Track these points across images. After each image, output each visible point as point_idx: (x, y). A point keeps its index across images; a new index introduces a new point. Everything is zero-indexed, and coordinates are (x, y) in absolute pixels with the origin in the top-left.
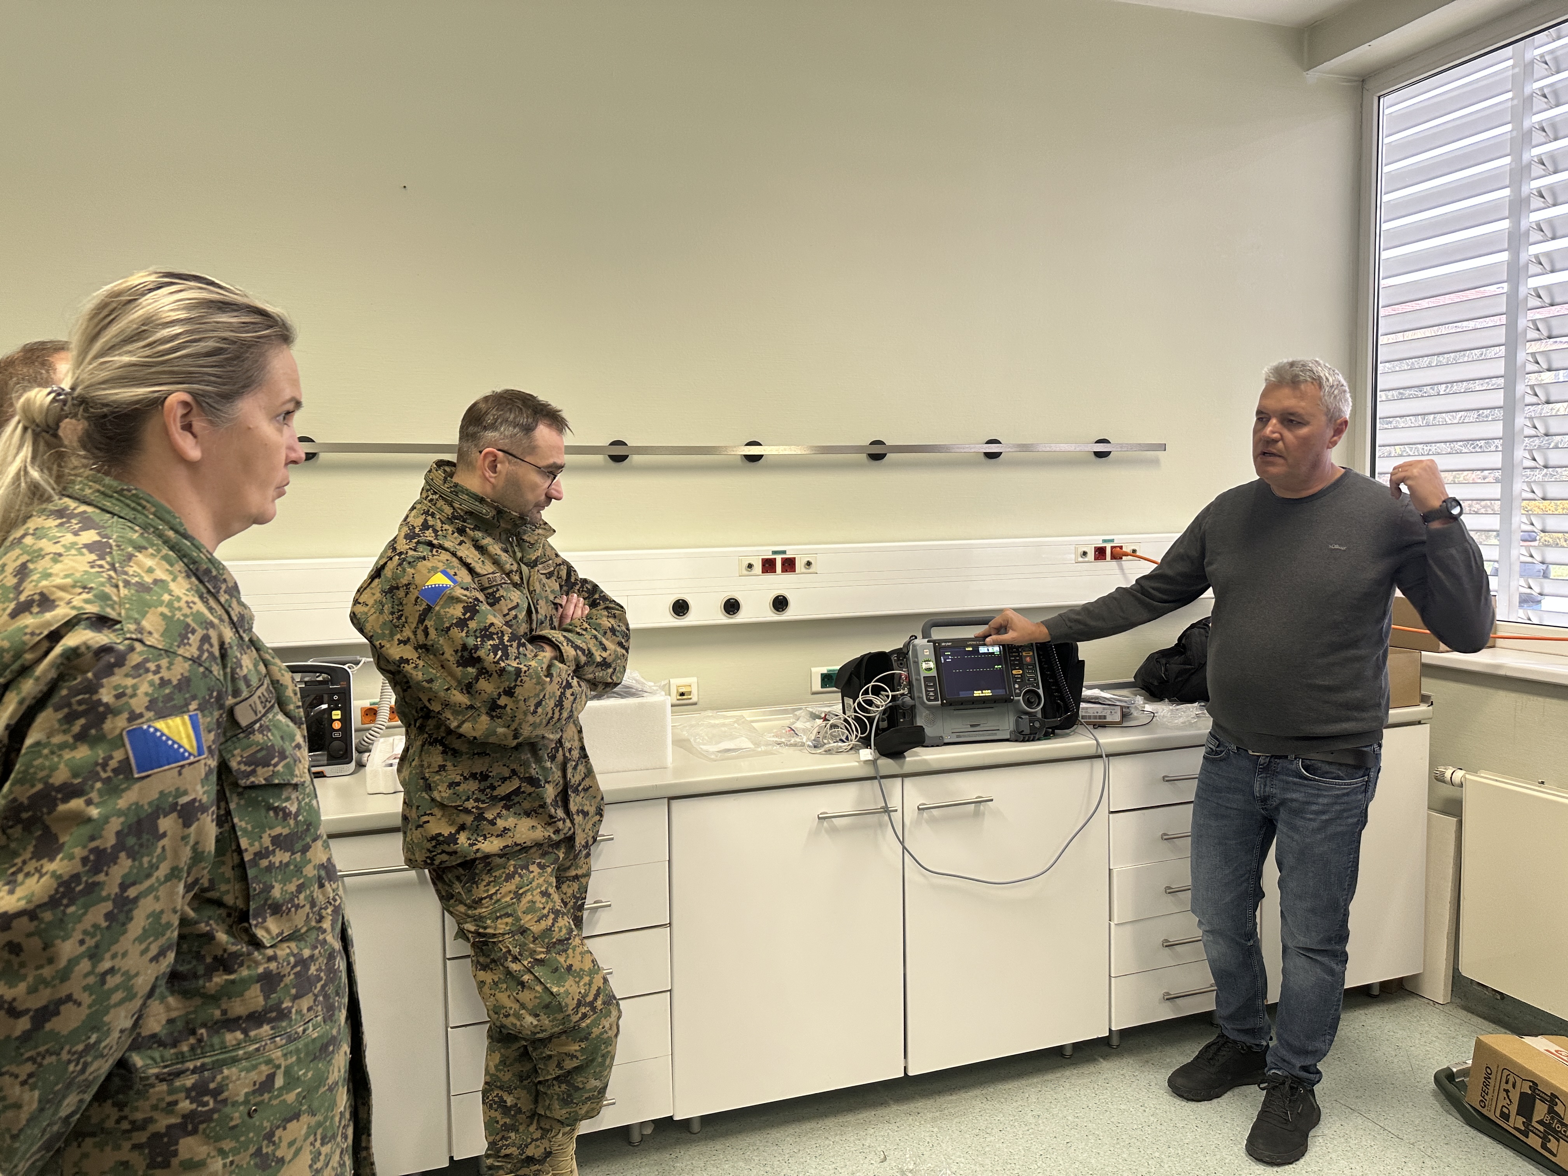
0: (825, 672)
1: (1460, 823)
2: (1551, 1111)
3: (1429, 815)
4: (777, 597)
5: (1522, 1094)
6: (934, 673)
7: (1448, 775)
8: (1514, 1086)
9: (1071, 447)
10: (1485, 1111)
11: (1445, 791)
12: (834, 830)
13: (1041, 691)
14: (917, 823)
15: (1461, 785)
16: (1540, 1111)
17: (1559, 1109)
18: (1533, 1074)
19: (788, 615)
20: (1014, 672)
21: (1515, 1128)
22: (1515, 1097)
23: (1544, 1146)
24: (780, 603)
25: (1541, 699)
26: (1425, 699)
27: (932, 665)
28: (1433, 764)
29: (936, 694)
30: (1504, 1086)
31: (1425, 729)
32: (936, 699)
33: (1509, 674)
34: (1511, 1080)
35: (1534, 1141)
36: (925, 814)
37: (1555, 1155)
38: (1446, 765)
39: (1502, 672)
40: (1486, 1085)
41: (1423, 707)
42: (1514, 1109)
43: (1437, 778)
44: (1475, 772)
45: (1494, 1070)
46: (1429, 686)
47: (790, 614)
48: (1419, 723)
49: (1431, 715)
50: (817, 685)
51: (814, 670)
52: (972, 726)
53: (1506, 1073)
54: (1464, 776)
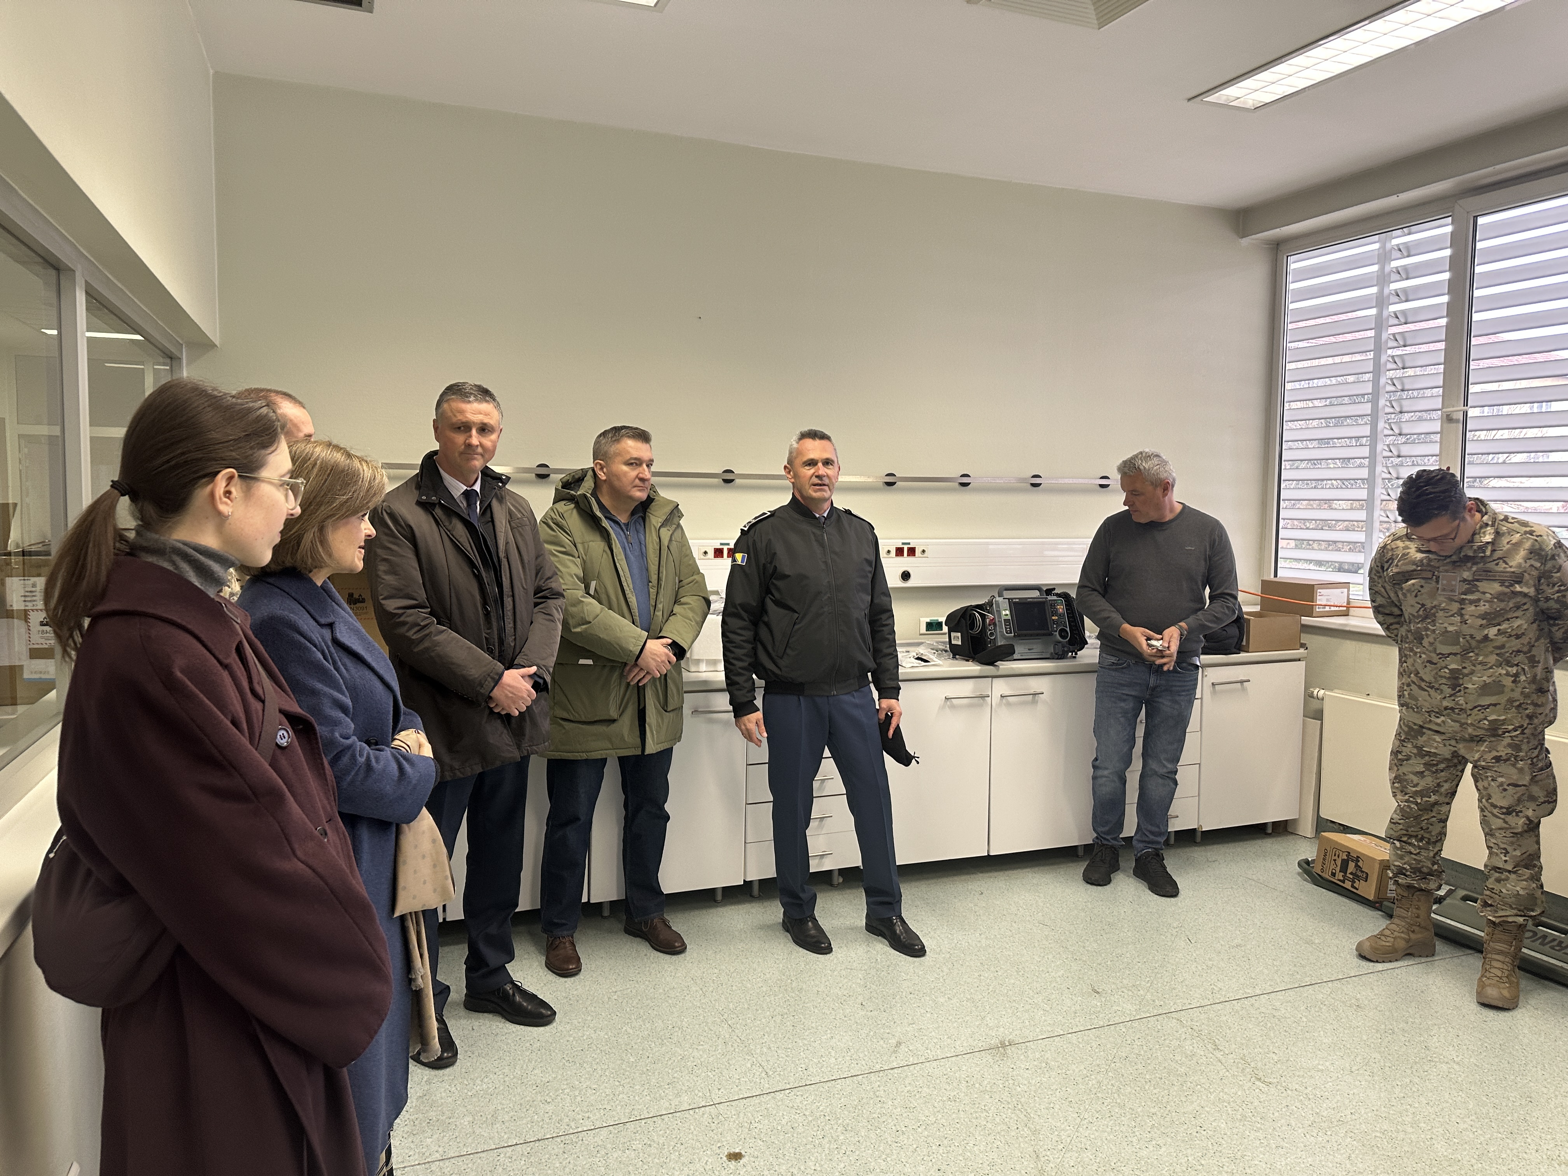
0: (928, 621)
1: (1322, 724)
2: (1357, 866)
3: (1304, 721)
4: (904, 572)
5: (1343, 860)
6: (1009, 617)
7: (1315, 693)
8: (1338, 857)
9: (1086, 481)
10: (1323, 875)
11: (1315, 705)
12: (953, 707)
13: (1068, 629)
14: (999, 705)
15: (1323, 699)
16: (1351, 866)
17: (1360, 864)
18: (1348, 847)
19: (910, 583)
20: (1053, 618)
21: (1339, 880)
22: (1339, 863)
23: (1353, 886)
24: (906, 576)
25: (1369, 645)
26: (1303, 646)
27: (1008, 612)
28: (1306, 688)
29: (1010, 628)
30: (1334, 858)
31: (1302, 664)
32: (1011, 633)
33: (1352, 629)
34: (1337, 853)
35: (1348, 885)
36: (1004, 701)
37: (1357, 889)
38: (1315, 688)
39: (1347, 629)
40: (1324, 859)
41: (1302, 650)
42: (1338, 869)
43: (1309, 696)
44: (1331, 690)
45: (1328, 850)
46: (1305, 638)
47: (911, 583)
48: (1299, 660)
49: (1306, 655)
50: (923, 629)
51: (922, 619)
52: (1029, 649)
53: (1335, 850)
54: (1324, 693)
